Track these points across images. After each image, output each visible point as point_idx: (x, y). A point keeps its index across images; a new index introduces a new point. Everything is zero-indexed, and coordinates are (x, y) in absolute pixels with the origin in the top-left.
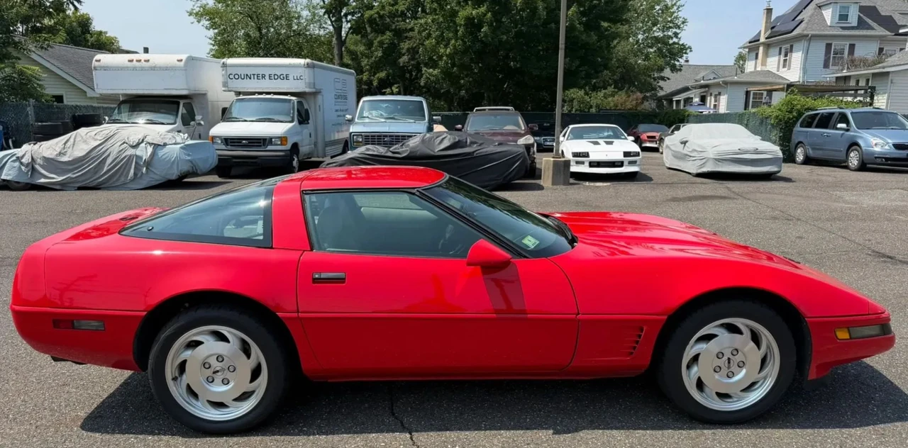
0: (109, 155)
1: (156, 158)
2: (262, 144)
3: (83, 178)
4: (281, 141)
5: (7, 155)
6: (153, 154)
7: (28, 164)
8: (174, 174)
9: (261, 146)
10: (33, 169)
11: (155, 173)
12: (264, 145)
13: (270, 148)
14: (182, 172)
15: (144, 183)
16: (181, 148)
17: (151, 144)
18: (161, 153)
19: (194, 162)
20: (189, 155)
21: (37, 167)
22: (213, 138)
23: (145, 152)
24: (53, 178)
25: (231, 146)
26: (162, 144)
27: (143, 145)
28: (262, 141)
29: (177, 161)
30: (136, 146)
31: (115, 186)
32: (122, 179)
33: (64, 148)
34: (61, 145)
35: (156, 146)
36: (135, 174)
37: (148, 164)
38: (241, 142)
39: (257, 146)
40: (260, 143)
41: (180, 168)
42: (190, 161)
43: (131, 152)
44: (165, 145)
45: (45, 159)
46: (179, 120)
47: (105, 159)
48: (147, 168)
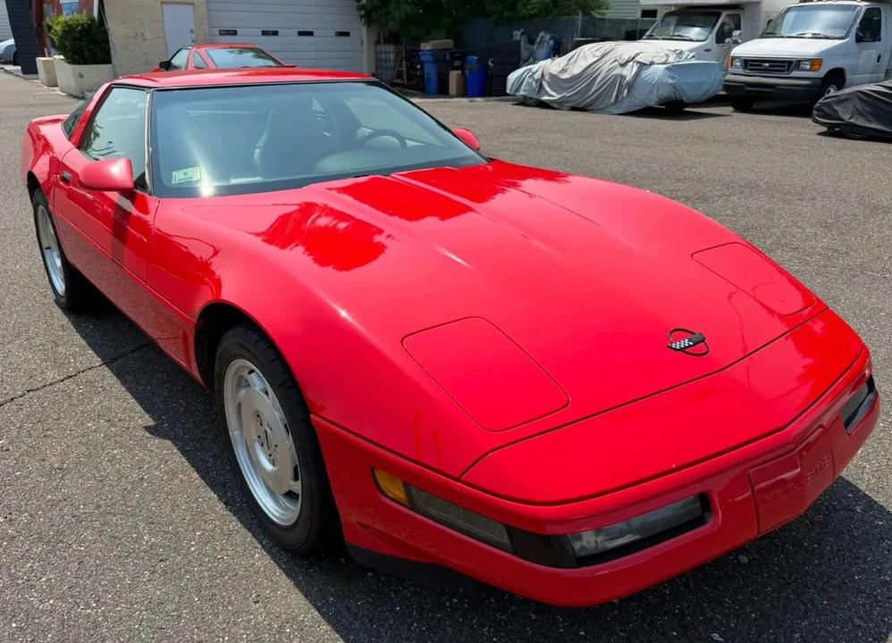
0: (599, 74)
1: (638, 79)
2: (786, 68)
3: (575, 98)
4: (812, 65)
5: (526, 70)
6: (638, 74)
7: (538, 80)
8: (652, 101)
9: (783, 71)
10: (541, 85)
11: (636, 98)
12: (788, 70)
13: (795, 74)
14: (662, 97)
15: (624, 107)
16: (666, 68)
17: (638, 62)
18: (646, 73)
19: (677, 86)
20: (672, 78)
21: (545, 84)
22: (734, 58)
23: (629, 72)
24: (552, 96)
25: (750, 69)
26: (648, 63)
27: (631, 63)
28: (786, 64)
29: (659, 83)
30: (623, 65)
31: (601, 109)
32: (606, 102)
33: (567, 65)
34: (565, 62)
35: (642, 65)
36: (617, 97)
37: (630, 86)
38: (760, 66)
39: (780, 71)
40: (784, 66)
41: (660, 93)
42: (673, 85)
43: (618, 71)
44: (652, 63)
45: (552, 76)
46: (713, 36)
47: (595, 78)
48: (629, 91)
